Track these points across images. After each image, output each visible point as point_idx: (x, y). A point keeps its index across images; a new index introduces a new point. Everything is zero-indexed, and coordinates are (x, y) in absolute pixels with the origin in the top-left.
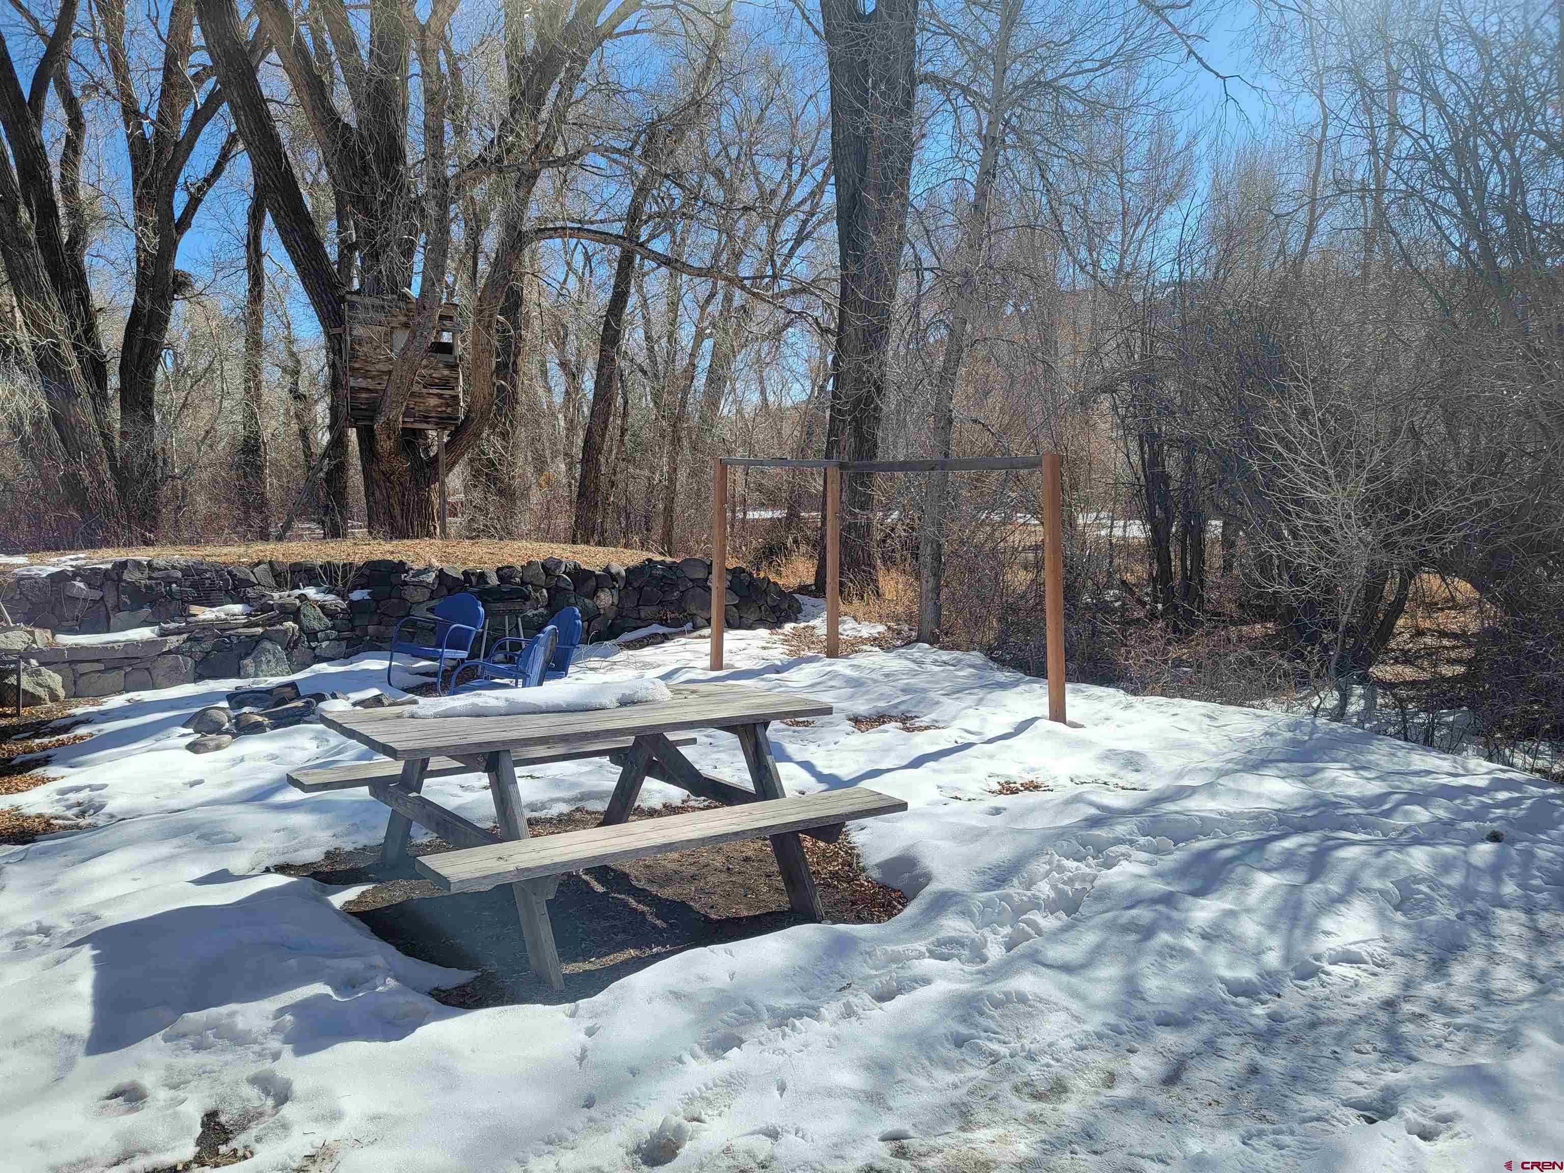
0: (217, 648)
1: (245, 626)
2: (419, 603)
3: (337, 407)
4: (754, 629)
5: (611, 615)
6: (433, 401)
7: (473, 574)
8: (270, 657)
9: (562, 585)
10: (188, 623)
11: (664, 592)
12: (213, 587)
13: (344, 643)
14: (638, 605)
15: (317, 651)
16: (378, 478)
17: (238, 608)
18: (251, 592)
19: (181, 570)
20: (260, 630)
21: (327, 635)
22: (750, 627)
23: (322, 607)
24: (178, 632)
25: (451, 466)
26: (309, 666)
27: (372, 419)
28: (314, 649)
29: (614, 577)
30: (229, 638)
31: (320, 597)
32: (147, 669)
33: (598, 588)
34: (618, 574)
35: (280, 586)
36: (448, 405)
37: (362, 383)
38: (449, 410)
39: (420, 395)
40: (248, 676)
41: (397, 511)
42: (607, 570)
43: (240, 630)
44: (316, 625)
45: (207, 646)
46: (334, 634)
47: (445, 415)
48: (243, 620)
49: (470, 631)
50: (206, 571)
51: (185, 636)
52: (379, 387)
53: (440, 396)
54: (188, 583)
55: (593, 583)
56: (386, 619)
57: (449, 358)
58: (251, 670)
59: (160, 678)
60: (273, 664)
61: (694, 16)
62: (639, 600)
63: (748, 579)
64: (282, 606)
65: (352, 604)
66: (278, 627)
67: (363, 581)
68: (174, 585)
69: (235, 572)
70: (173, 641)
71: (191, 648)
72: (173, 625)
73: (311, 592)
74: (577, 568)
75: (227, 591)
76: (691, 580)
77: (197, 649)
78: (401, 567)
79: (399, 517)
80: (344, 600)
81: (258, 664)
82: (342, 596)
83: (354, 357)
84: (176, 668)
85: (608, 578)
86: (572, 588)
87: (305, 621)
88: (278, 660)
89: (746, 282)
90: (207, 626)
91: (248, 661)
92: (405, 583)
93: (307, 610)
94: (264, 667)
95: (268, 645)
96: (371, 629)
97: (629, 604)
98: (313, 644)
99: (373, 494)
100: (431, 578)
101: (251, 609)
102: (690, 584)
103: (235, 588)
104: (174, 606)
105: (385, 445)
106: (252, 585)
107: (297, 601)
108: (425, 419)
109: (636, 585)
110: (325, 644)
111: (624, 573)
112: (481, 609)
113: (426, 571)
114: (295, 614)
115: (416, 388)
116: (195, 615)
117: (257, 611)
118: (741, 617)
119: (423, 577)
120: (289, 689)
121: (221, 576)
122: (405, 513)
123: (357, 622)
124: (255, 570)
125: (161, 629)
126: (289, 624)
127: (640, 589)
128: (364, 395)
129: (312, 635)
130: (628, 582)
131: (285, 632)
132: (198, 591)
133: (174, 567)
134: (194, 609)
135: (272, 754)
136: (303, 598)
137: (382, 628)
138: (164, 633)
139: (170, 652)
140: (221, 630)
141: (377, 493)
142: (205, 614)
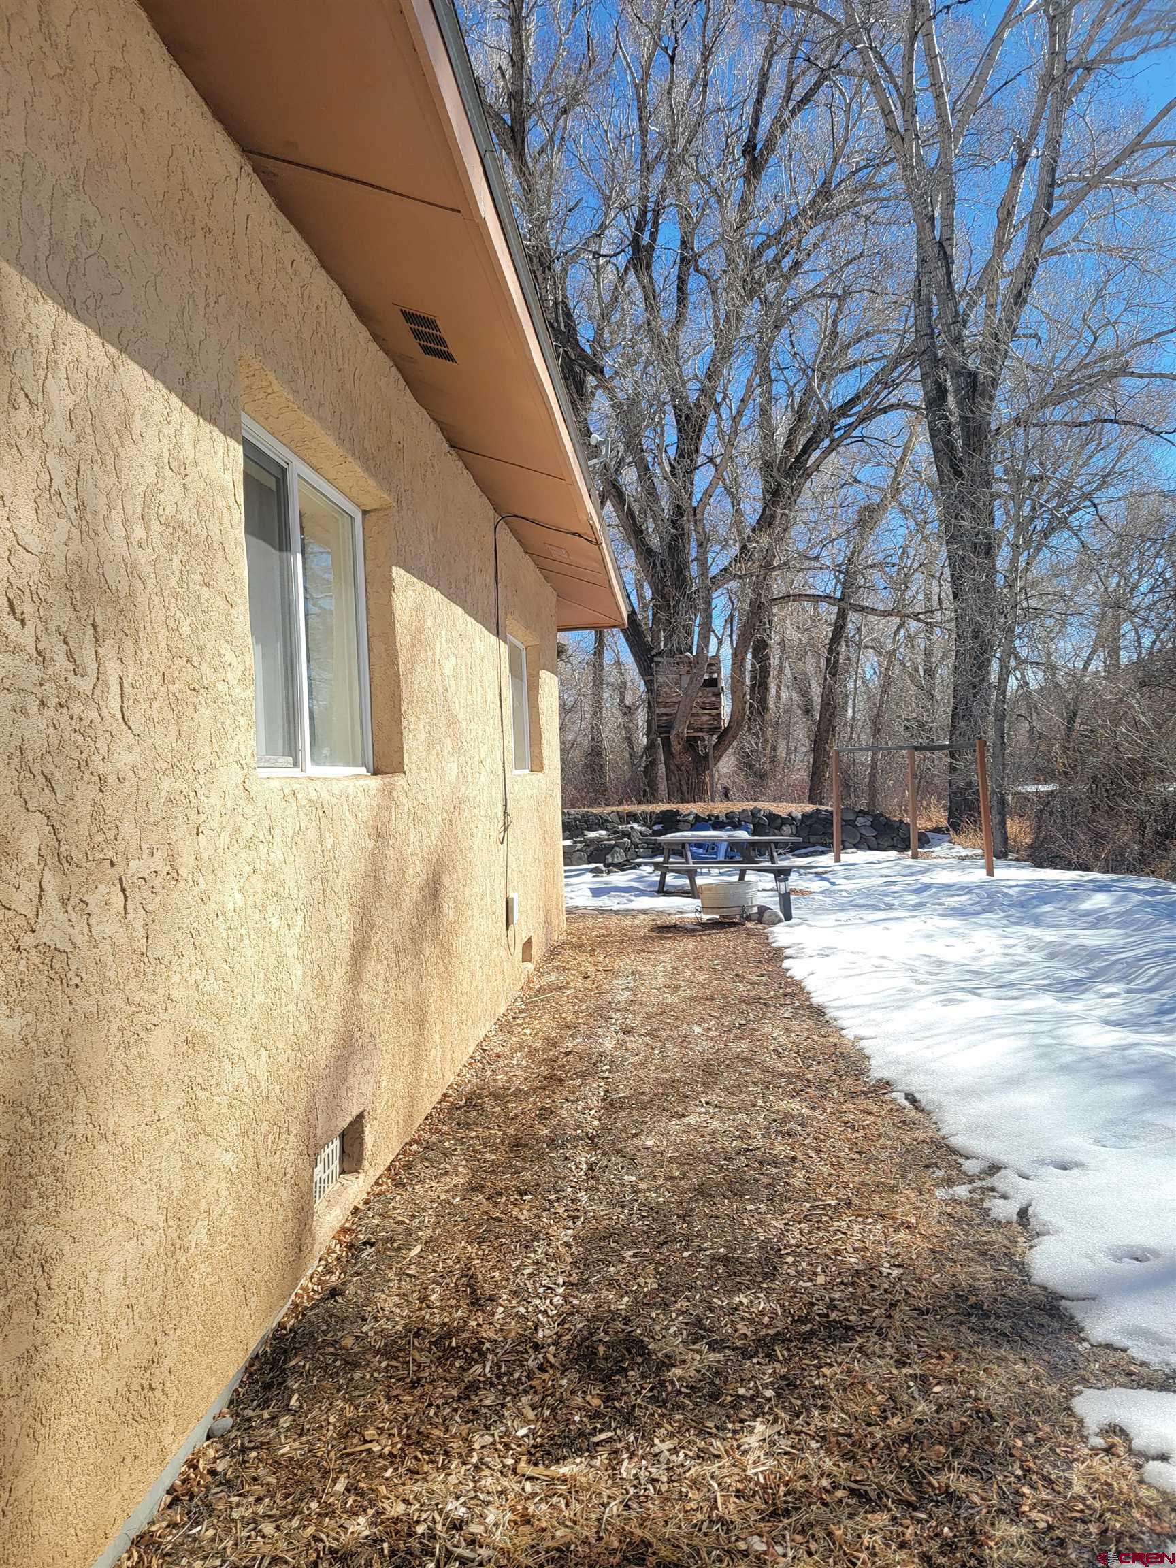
0: (596, 849)
1: (608, 840)
3: (651, 724)
6: (705, 718)
8: (619, 855)
9: (762, 822)
11: (824, 827)
12: (594, 823)
13: (650, 850)
14: (807, 835)
15: (639, 853)
16: (673, 769)
17: (604, 832)
18: (609, 826)
20: (614, 843)
21: (643, 846)
23: (640, 833)
25: (718, 759)
27: (669, 732)
29: (794, 819)
30: (601, 845)
31: (638, 827)
33: (783, 824)
34: (797, 817)
35: (622, 823)
36: (715, 720)
37: (663, 710)
38: (716, 723)
39: (698, 715)
41: (685, 789)
42: (790, 815)
44: (637, 841)
45: (592, 848)
46: (646, 845)
47: (714, 726)
48: (607, 838)
52: (673, 712)
53: (710, 714)
55: (779, 821)
57: (715, 690)
61: (878, 444)
62: (808, 832)
64: (623, 832)
65: (655, 831)
66: (620, 840)
67: (660, 820)
68: (578, 823)
69: (603, 817)
70: (579, 846)
71: (586, 849)
73: (635, 826)
74: (771, 813)
75: (599, 825)
76: (845, 821)
77: (589, 849)
78: (677, 813)
79: (686, 793)
80: (650, 829)
82: (649, 827)
83: (658, 695)
84: (581, 858)
85: (791, 819)
86: (766, 823)
87: (633, 839)
88: (622, 857)
89: (921, 616)
90: (592, 840)
91: (609, 856)
92: (679, 821)
93: (634, 834)
95: (617, 850)
97: (803, 834)
98: (637, 850)
99: (671, 779)
100: (691, 818)
101: (609, 833)
102: (844, 823)
103: (603, 823)
104: (579, 831)
105: (677, 748)
106: (610, 822)
107: (630, 830)
108: (701, 730)
109: (808, 823)
110: (642, 850)
111: (800, 817)
113: (689, 815)
114: (629, 836)
115: (694, 711)
117: (612, 834)
119: (688, 818)
121: (597, 818)
122: (690, 790)
124: (611, 816)
126: (626, 840)
127: (810, 826)
128: (665, 718)
129: (636, 846)
130: (802, 821)
131: (624, 843)
132: (587, 825)
134: (586, 833)
136: (632, 828)
138: (575, 842)
140: (598, 842)
141: (673, 778)
142: (591, 835)
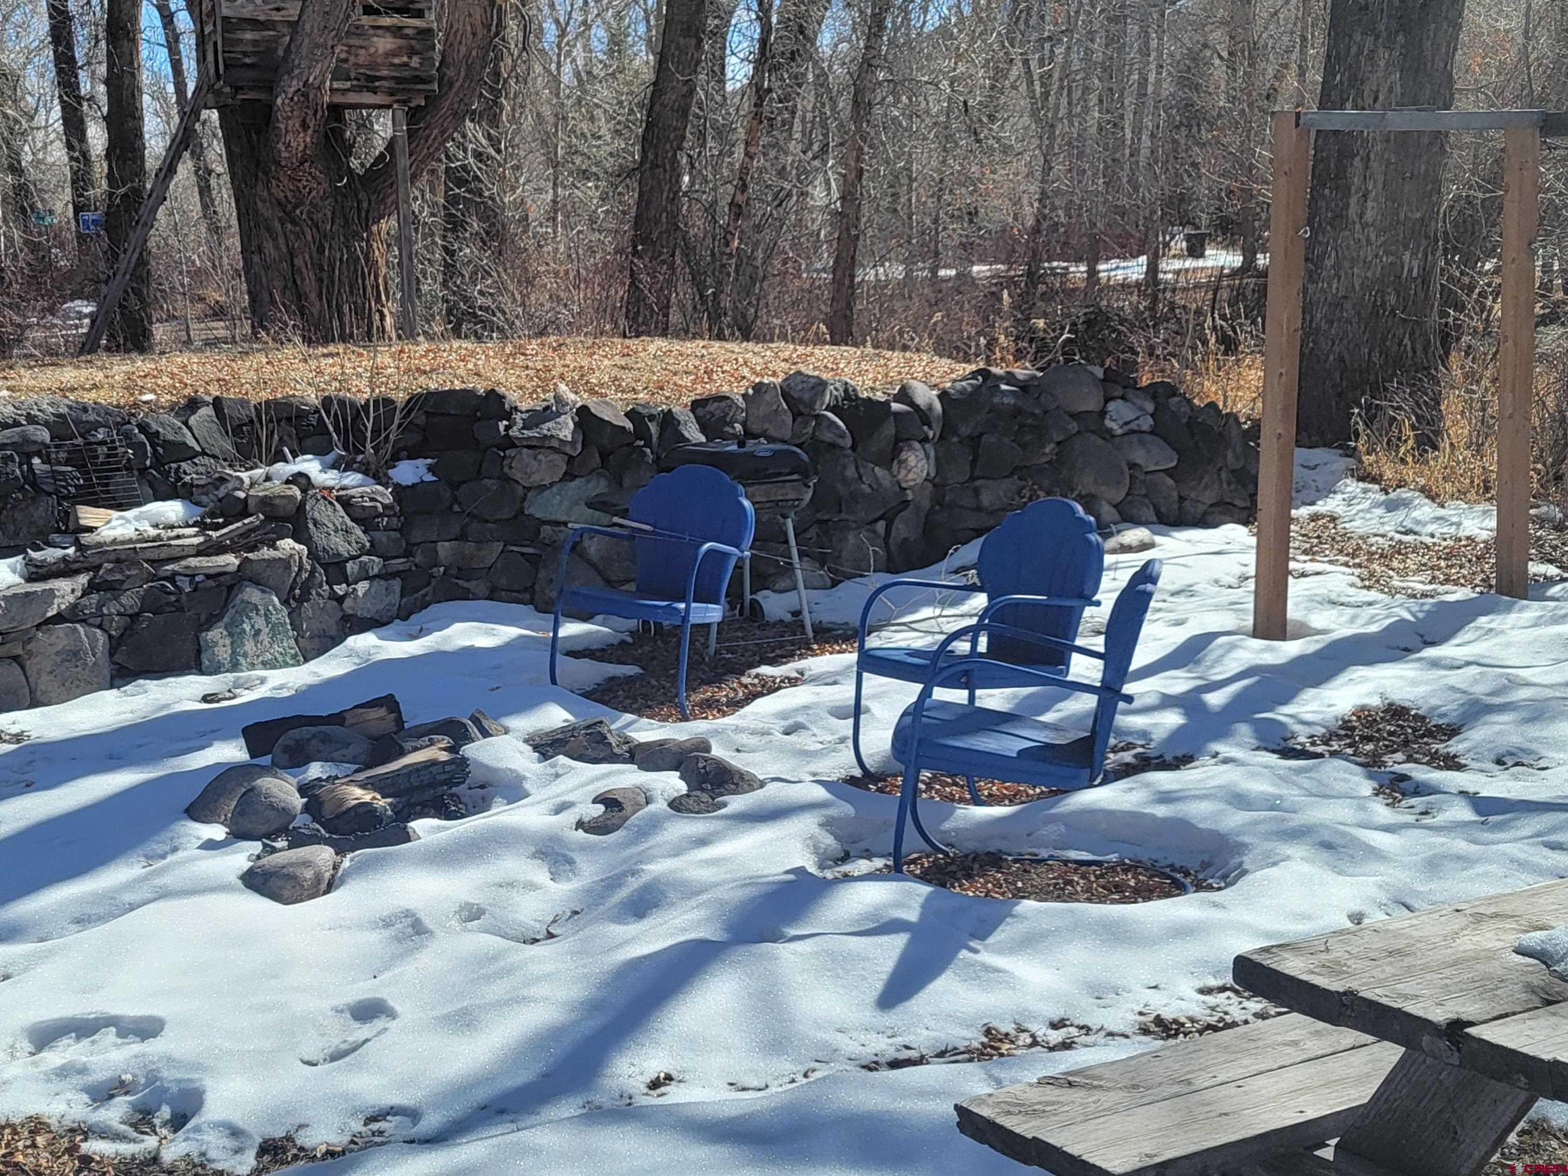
0: (151, 603)
1: (200, 552)
2: (542, 488)
3: (120, 77)
4: (1215, 526)
5: (926, 504)
6: (384, 44)
7: (652, 418)
8: (260, 622)
9: (828, 436)
10: (81, 548)
11: (1024, 446)
12: (112, 465)
13: (396, 584)
14: (973, 478)
15: (348, 603)
16: (268, 214)
17: (174, 510)
18: (190, 472)
19: (46, 424)
20: (230, 561)
21: (363, 566)
22: (1204, 522)
23: (346, 503)
24: (66, 570)
26: (336, 641)
28: (340, 600)
29: (922, 414)
30: (172, 578)
31: (330, 478)
32: (16, 658)
33: (899, 442)
34: (930, 407)
35: (247, 458)
36: (412, 52)
37: (243, 8)
38: (415, 62)
39: (359, 31)
40: (215, 670)
42: (906, 398)
43: (193, 562)
44: (340, 545)
45: (129, 600)
46: (375, 564)
47: (406, 74)
48: (192, 538)
49: (725, 555)
50: (96, 426)
51: (83, 579)
52: (276, 16)
53: (396, 31)
54: (63, 455)
55: (889, 429)
56: (475, 526)
58: (223, 653)
59: (45, 677)
60: (265, 637)
62: (973, 463)
63: (1185, 409)
64: (264, 503)
65: (399, 491)
66: (266, 553)
67: (415, 438)
68: (36, 461)
69: (154, 427)
70: (62, 593)
71: (100, 607)
72: (51, 554)
73: (313, 468)
74: (850, 395)
75: (143, 471)
76: (1074, 416)
77: (112, 608)
78: (494, 404)
79: (313, 296)
80: (386, 486)
81: (236, 636)
82: (377, 475)
84: (75, 654)
86: (848, 442)
87: (318, 537)
88: (275, 629)
90: (124, 555)
91: (216, 634)
92: (509, 443)
93: (319, 511)
94: (249, 646)
95: (253, 594)
96: (444, 549)
97: (957, 475)
98: (340, 589)
99: (260, 249)
100: (565, 428)
101: (201, 510)
102: (1074, 426)
103: (159, 462)
104: (43, 510)
105: (295, 141)
106: (191, 455)
107: (296, 492)
108: (369, 83)
109: (965, 430)
110: (362, 587)
111: (938, 406)
112: (746, 503)
113: (545, 414)
114: (296, 521)
116: (91, 530)
117: (212, 515)
118: (1181, 499)
119: (547, 428)
120: (382, 712)
121: (128, 436)
123: (417, 536)
124: (192, 421)
125: (29, 562)
126: (287, 544)
127: (974, 441)
128: (248, 36)
129: (336, 568)
130: (947, 425)
131: (285, 563)
132: (86, 473)
133: (31, 419)
134: (88, 515)
135: (468, 906)
136: (301, 481)
137: (469, 547)
138: (36, 573)
139: (59, 618)
140: (151, 562)
141: (268, 246)
142: (113, 526)
